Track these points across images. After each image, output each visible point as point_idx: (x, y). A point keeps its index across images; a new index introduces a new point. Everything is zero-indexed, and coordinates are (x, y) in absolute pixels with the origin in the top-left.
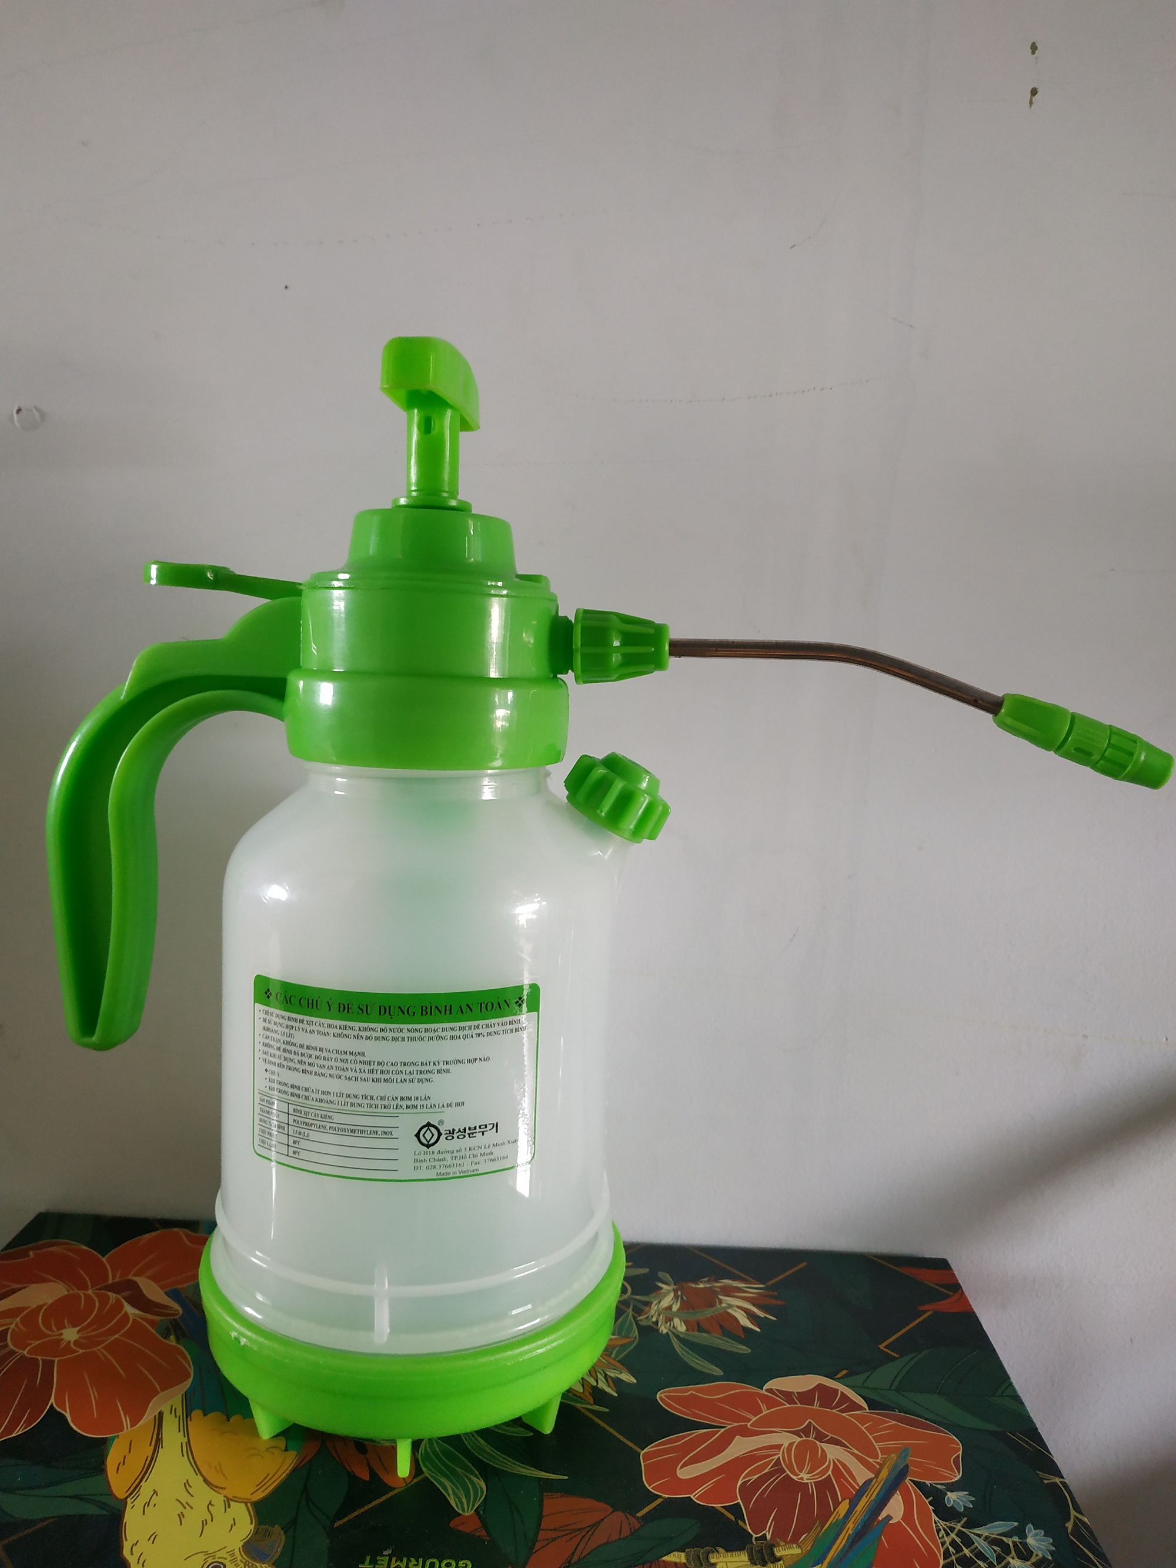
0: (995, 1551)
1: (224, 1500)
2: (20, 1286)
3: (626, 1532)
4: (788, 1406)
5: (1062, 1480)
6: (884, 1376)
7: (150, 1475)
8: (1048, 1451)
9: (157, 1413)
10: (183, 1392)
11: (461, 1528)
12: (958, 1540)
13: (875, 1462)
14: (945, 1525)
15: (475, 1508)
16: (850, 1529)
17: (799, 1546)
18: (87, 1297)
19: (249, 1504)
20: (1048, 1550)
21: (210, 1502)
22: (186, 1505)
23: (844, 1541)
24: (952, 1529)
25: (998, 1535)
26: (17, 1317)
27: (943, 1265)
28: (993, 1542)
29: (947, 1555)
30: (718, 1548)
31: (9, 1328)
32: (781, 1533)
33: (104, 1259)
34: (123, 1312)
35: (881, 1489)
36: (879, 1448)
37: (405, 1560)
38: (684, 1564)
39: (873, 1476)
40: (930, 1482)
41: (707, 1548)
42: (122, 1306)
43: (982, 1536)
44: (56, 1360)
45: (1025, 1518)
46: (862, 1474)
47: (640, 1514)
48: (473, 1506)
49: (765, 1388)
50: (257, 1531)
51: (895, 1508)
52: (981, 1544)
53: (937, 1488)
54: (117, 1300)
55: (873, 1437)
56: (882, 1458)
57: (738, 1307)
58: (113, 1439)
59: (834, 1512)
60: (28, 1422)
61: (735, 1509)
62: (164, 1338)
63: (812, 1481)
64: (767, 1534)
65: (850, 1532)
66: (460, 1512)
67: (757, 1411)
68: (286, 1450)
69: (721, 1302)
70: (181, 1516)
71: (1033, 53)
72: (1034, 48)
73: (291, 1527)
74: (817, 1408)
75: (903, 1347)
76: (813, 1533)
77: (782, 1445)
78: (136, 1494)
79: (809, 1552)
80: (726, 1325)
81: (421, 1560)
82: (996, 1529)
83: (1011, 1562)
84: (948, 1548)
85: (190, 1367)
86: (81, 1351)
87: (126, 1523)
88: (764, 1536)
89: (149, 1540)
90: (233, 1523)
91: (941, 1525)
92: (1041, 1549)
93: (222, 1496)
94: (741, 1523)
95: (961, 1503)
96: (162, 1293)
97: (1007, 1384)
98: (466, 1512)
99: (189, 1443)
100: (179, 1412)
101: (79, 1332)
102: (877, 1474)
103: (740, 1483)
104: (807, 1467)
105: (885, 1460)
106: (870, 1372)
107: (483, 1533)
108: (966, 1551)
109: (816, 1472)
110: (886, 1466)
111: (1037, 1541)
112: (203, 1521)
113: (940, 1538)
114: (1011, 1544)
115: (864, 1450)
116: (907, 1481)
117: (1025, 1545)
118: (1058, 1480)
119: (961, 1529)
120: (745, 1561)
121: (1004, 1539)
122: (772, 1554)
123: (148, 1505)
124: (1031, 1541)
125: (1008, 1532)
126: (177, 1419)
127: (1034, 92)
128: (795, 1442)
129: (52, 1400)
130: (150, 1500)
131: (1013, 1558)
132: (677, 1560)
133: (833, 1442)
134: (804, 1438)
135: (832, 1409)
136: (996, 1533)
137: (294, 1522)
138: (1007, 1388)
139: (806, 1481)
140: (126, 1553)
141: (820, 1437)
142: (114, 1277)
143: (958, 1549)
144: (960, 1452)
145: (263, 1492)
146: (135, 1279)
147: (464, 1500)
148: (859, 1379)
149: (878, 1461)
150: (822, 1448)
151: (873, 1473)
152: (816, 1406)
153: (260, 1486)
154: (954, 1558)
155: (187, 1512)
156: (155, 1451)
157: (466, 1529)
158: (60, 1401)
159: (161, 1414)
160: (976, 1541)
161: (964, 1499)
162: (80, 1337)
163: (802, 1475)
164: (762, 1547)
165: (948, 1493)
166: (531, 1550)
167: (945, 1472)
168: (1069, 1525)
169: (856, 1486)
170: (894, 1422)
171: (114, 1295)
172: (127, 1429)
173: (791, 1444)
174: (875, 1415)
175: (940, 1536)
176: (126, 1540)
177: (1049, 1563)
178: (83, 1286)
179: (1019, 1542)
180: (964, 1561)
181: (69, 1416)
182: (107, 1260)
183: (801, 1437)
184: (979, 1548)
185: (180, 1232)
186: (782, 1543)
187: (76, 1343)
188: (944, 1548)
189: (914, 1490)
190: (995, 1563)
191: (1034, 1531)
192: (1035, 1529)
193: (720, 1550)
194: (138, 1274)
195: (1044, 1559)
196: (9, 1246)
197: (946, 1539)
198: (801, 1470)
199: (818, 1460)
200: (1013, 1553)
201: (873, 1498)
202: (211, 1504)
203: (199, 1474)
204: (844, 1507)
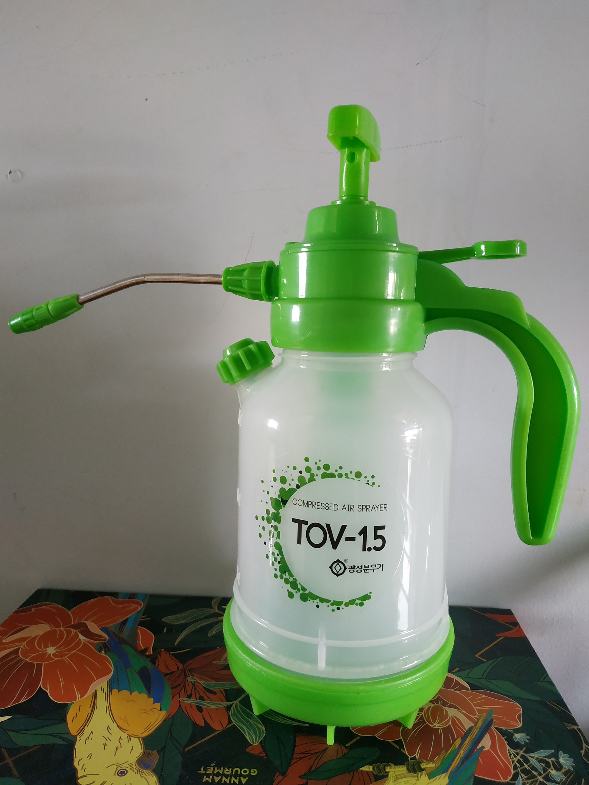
0: (542, 766)
1: (127, 737)
2: (26, 626)
3: (340, 755)
5: (578, 727)
6: (478, 671)
7: (89, 723)
8: (569, 711)
9: (94, 691)
10: (108, 680)
11: (252, 752)
12: (521, 760)
13: (475, 717)
14: (514, 751)
15: (260, 741)
16: (462, 753)
17: (434, 762)
18: (60, 631)
19: (140, 739)
20: (572, 766)
21: (120, 737)
22: (108, 739)
23: (459, 760)
24: (518, 754)
25: (544, 757)
26: (25, 642)
27: (508, 612)
28: (541, 761)
29: (515, 768)
30: (390, 764)
31: (20, 648)
32: (424, 756)
33: (70, 612)
34: (79, 639)
35: (478, 732)
36: (477, 710)
37: (222, 768)
38: (372, 772)
39: (474, 725)
40: (506, 728)
41: (384, 763)
42: (78, 636)
43: (534, 757)
44: (44, 663)
45: (558, 748)
46: (467, 724)
47: (347, 745)
48: (258, 741)
50: (144, 753)
51: (486, 743)
52: (534, 762)
53: (509, 732)
54: (76, 633)
55: (473, 704)
56: (478, 715)
58: (71, 704)
59: (453, 744)
60: (28, 696)
61: (399, 743)
62: (99, 652)
63: (441, 728)
64: (417, 756)
65: (462, 755)
66: (252, 743)
68: (161, 710)
70: (105, 745)
73: (162, 751)
75: (488, 656)
76: (441, 756)
77: (424, 708)
78: (82, 733)
79: (439, 766)
81: (231, 769)
82: (542, 754)
83: (551, 772)
84: (516, 764)
85: (112, 667)
86: (56, 659)
87: (76, 748)
88: (415, 757)
89: (88, 757)
90: (132, 749)
91: (512, 752)
92: (566, 765)
93: (127, 734)
94: (402, 750)
95: (523, 740)
96: (99, 629)
97: (545, 675)
98: (255, 743)
99: (110, 707)
100: (105, 691)
101: (55, 649)
102: (476, 724)
103: (401, 728)
104: (438, 721)
105: (480, 717)
106: (470, 670)
107: (264, 755)
108: (526, 766)
109: (443, 722)
110: (481, 720)
111: (565, 760)
112: (116, 748)
113: (511, 759)
114: (551, 762)
115: (469, 711)
116: (492, 727)
117: (559, 763)
118: (575, 727)
119: (523, 754)
120: (404, 771)
121: (547, 759)
122: (420, 767)
123: (88, 739)
124: (562, 760)
125: (549, 755)
128: (430, 707)
129: (41, 684)
130: (89, 737)
131: (552, 770)
132: (367, 770)
133: (451, 706)
134: (436, 705)
135: (451, 689)
136: (542, 756)
137: (164, 748)
138: (545, 677)
139: (438, 728)
140: (76, 764)
141: (445, 704)
142: (74, 621)
143: (521, 764)
144: (521, 712)
145: (148, 732)
146: (85, 622)
147: (254, 737)
148: (464, 673)
149: (476, 717)
150: (445, 709)
151: (473, 723)
152: (443, 688)
153: (146, 729)
154: (519, 769)
155: (108, 743)
156: (93, 711)
157: (255, 752)
158: (45, 686)
159: (96, 691)
160: (531, 760)
161: (524, 737)
162: (56, 652)
163: (435, 724)
164: (414, 764)
165: (515, 734)
166: (289, 765)
167: (513, 723)
168: (583, 752)
169: (465, 730)
170: (485, 696)
171: (74, 630)
172: (78, 699)
173: (429, 708)
174: (475, 692)
175: (511, 757)
176: (76, 757)
177: (572, 772)
178: (58, 626)
179: (555, 761)
180: (524, 771)
181: (48, 692)
182: (71, 613)
183: (434, 704)
184: (533, 764)
185: (109, 598)
186: (425, 761)
187: (54, 655)
188: (514, 764)
189: (496, 732)
190: (542, 772)
191: (563, 755)
192: (564, 754)
193: (392, 764)
194: (86, 620)
195: (569, 770)
196: (22, 606)
197: (515, 759)
198: (434, 722)
199: (443, 716)
200: (552, 767)
201: (474, 737)
202: (120, 738)
203: (115, 723)
204: (458, 742)
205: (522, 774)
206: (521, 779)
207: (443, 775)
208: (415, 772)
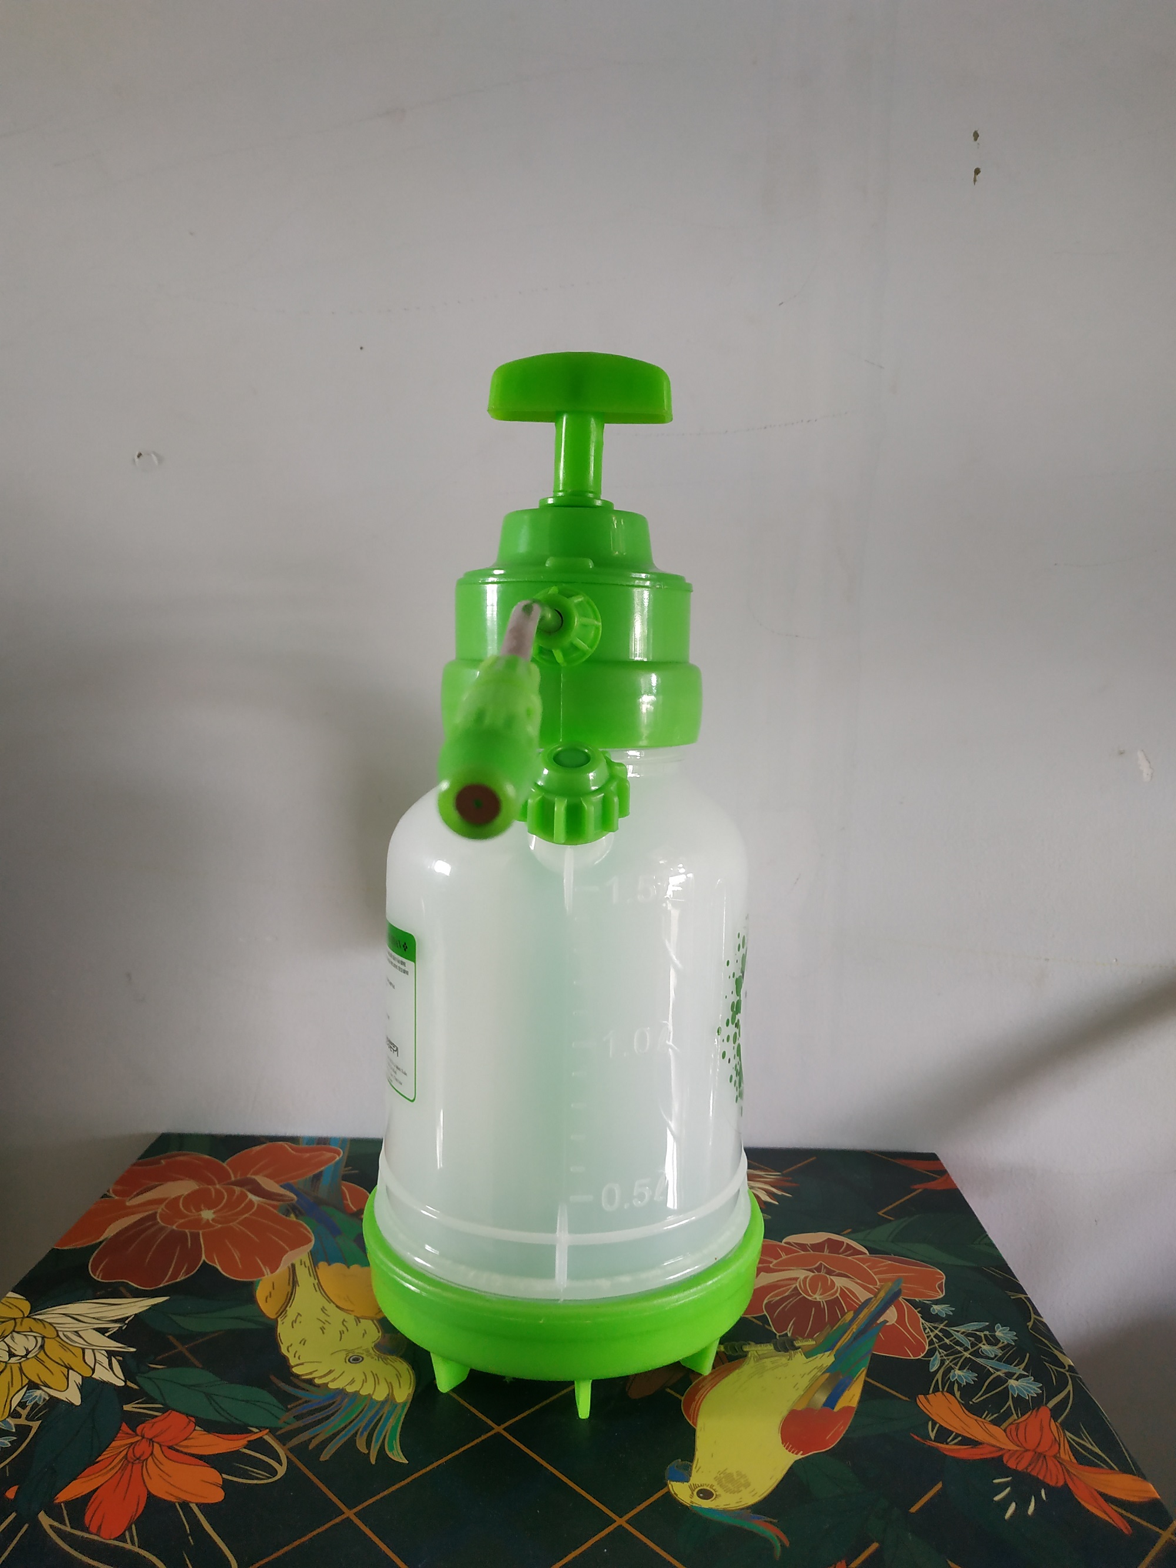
0: (970, 1340)
1: (354, 1318)
2: (157, 1183)
4: (803, 1253)
5: (1025, 1296)
6: (881, 1233)
7: (292, 1303)
8: (1015, 1278)
9: (289, 1265)
10: (309, 1251)
12: (940, 1334)
14: (930, 1325)
18: (217, 1190)
19: (374, 1321)
20: (1012, 1339)
22: (325, 1322)
24: (936, 1328)
25: (972, 1330)
26: (161, 1205)
27: (933, 1157)
28: (968, 1335)
29: (931, 1343)
31: (158, 1213)
32: (799, 1332)
33: (224, 1164)
34: (248, 1200)
36: (878, 1278)
38: (723, 1352)
40: (920, 1299)
41: (742, 1341)
42: (247, 1196)
43: (959, 1332)
44: (201, 1232)
45: (995, 1320)
46: (863, 1295)
49: (784, 1241)
50: (384, 1339)
51: (891, 1316)
52: (959, 1336)
53: (926, 1303)
54: (242, 1192)
55: (873, 1272)
57: (759, 1188)
58: (258, 1281)
60: (187, 1273)
61: (763, 1318)
62: (286, 1216)
63: (823, 1300)
64: (789, 1332)
65: (854, 1330)
67: (777, 1257)
70: (322, 1329)
71: (976, 139)
72: (976, 136)
74: (827, 1254)
75: (897, 1213)
77: (798, 1278)
78: (284, 1316)
82: (971, 1327)
83: (982, 1347)
84: (932, 1339)
85: (311, 1234)
88: (786, 1334)
89: (300, 1343)
90: (364, 1332)
91: (927, 1325)
92: (1006, 1338)
93: (352, 1316)
94: (767, 1327)
95: (944, 1312)
96: (277, 1185)
97: (984, 1236)
99: (319, 1284)
100: (308, 1264)
101: (214, 1213)
102: (876, 1295)
103: (765, 1302)
104: (819, 1292)
105: (882, 1287)
106: (869, 1230)
108: (947, 1341)
109: (826, 1295)
111: (1003, 1333)
112: (340, 1331)
113: (926, 1334)
115: (865, 1279)
116: (900, 1299)
117: (994, 1337)
118: (1022, 1296)
119: (944, 1328)
121: (978, 1333)
123: (294, 1321)
124: (998, 1334)
125: (980, 1329)
126: (307, 1268)
127: (977, 171)
128: (809, 1276)
129: (203, 1257)
130: (296, 1319)
131: (984, 1344)
133: (840, 1275)
134: (817, 1273)
135: (839, 1254)
138: (983, 1239)
139: (819, 1300)
140: (284, 1350)
141: (830, 1272)
142: (235, 1177)
143: (940, 1339)
144: (944, 1281)
145: (384, 1314)
146: (253, 1177)
148: (861, 1234)
149: (877, 1287)
150: (831, 1279)
152: (826, 1252)
154: (937, 1345)
156: (293, 1289)
158: (210, 1258)
159: (293, 1266)
160: (955, 1335)
161: (947, 1308)
162: (217, 1217)
163: (815, 1296)
165: (933, 1305)
167: (931, 1293)
168: (1030, 1324)
170: (890, 1262)
171: (239, 1188)
172: (268, 1275)
173: (806, 1278)
174: (875, 1258)
175: (926, 1332)
176: (282, 1343)
177: (1014, 1347)
178: (213, 1183)
179: (990, 1335)
180: (945, 1347)
181: (219, 1267)
182: (227, 1164)
183: (814, 1272)
184: (957, 1338)
185: (286, 1145)
186: (800, 1338)
187: (213, 1220)
188: (930, 1338)
189: (906, 1305)
190: (970, 1348)
192: (1002, 1327)
193: (753, 1343)
194: (256, 1173)
195: (1009, 1345)
196: (142, 1157)
197: (931, 1334)
198: (814, 1294)
199: (828, 1287)
200: (984, 1342)
201: (872, 1310)
202: (344, 1320)
203: (332, 1304)
204: (850, 1315)
205: (940, 1350)
206: (939, 1356)
207: (828, 1353)
208: (786, 1350)
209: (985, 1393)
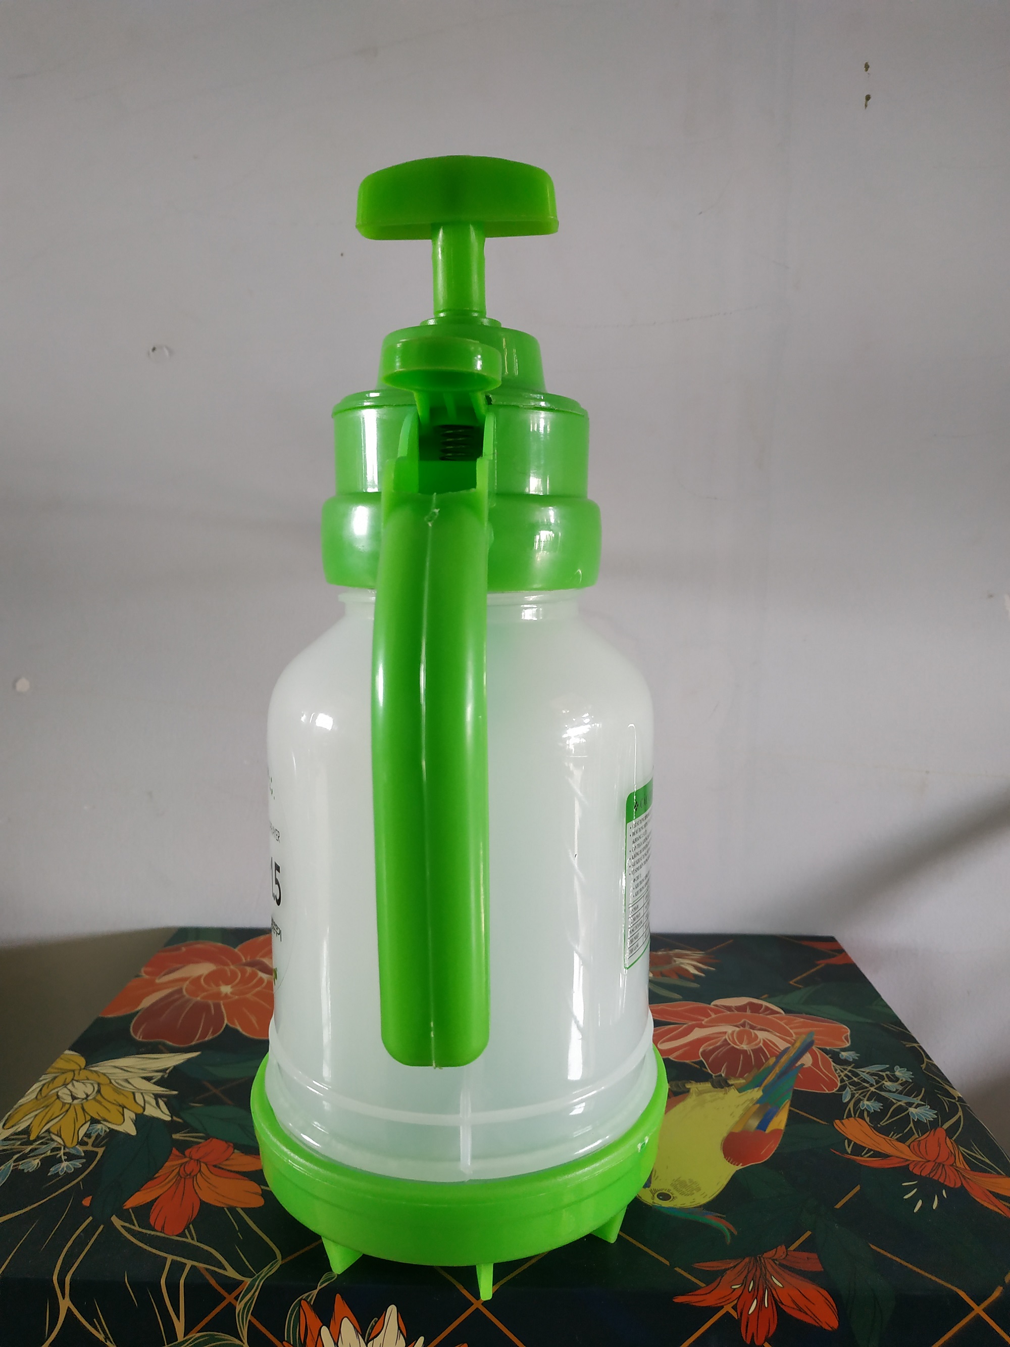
2: (181, 965)
4: (729, 1013)
5: (918, 1045)
6: (796, 998)
8: (908, 1031)
12: (849, 1074)
14: (841, 1067)
18: (231, 970)
20: (910, 1077)
24: (845, 1069)
26: (186, 982)
27: (832, 940)
28: (872, 1074)
29: (842, 1081)
31: (182, 988)
32: (732, 1073)
33: (235, 950)
34: (258, 977)
36: (793, 1032)
40: (830, 1047)
41: (683, 1081)
42: (256, 975)
43: (865, 1072)
44: (222, 1003)
45: (894, 1063)
49: (713, 1003)
51: (807, 1060)
52: (864, 1075)
53: (834, 1050)
54: (253, 971)
55: (789, 1027)
57: (688, 964)
60: (214, 1033)
61: (700, 1063)
63: (750, 1049)
64: (722, 1073)
67: (708, 1015)
69: (675, 961)
71: (867, 70)
72: (867, 67)
74: (750, 1014)
75: (806, 982)
77: (727, 1032)
80: (682, 973)
82: (875, 1068)
83: (885, 1085)
84: (843, 1078)
91: (838, 1067)
92: (905, 1077)
94: (704, 1069)
95: (851, 1057)
97: (879, 999)
101: (231, 987)
102: (793, 1045)
103: (701, 1050)
104: (745, 1043)
106: (783, 995)
108: (856, 1079)
109: (751, 1044)
111: (901, 1073)
113: (837, 1074)
114: (885, 1075)
115: (783, 1033)
116: (814, 1048)
117: (894, 1076)
118: (915, 1045)
119: (852, 1069)
121: (880, 1073)
124: (897, 1073)
125: (883, 1069)
127: (868, 98)
128: (736, 1030)
129: (226, 1022)
131: (886, 1081)
133: (762, 1029)
134: (742, 1028)
135: (759, 1014)
136: (875, 1070)
138: (879, 1001)
139: (746, 1049)
141: (753, 1028)
142: (246, 959)
143: (849, 1078)
144: (849, 1034)
146: (261, 959)
148: (778, 998)
150: (754, 1033)
152: (748, 1013)
154: (847, 1082)
158: (231, 1021)
160: (862, 1074)
161: (853, 1055)
162: (233, 991)
163: (742, 1046)
165: (842, 1052)
167: (839, 1043)
168: (924, 1066)
170: (803, 1020)
171: (250, 968)
173: (733, 1032)
174: (790, 1016)
175: (837, 1072)
177: (910, 1083)
178: (228, 965)
179: (891, 1075)
180: (854, 1084)
181: (239, 1028)
182: (239, 950)
183: (739, 1027)
184: (864, 1077)
186: (732, 1078)
187: (231, 993)
188: (840, 1077)
189: (819, 1052)
190: (875, 1084)
191: (899, 1069)
194: (263, 957)
195: (906, 1082)
196: (167, 945)
197: (841, 1073)
198: (742, 1044)
199: (752, 1039)
200: (886, 1079)
204: (772, 1060)
205: (850, 1086)
206: (849, 1090)
207: (756, 1089)
208: (722, 1087)
209: (891, 1117)
